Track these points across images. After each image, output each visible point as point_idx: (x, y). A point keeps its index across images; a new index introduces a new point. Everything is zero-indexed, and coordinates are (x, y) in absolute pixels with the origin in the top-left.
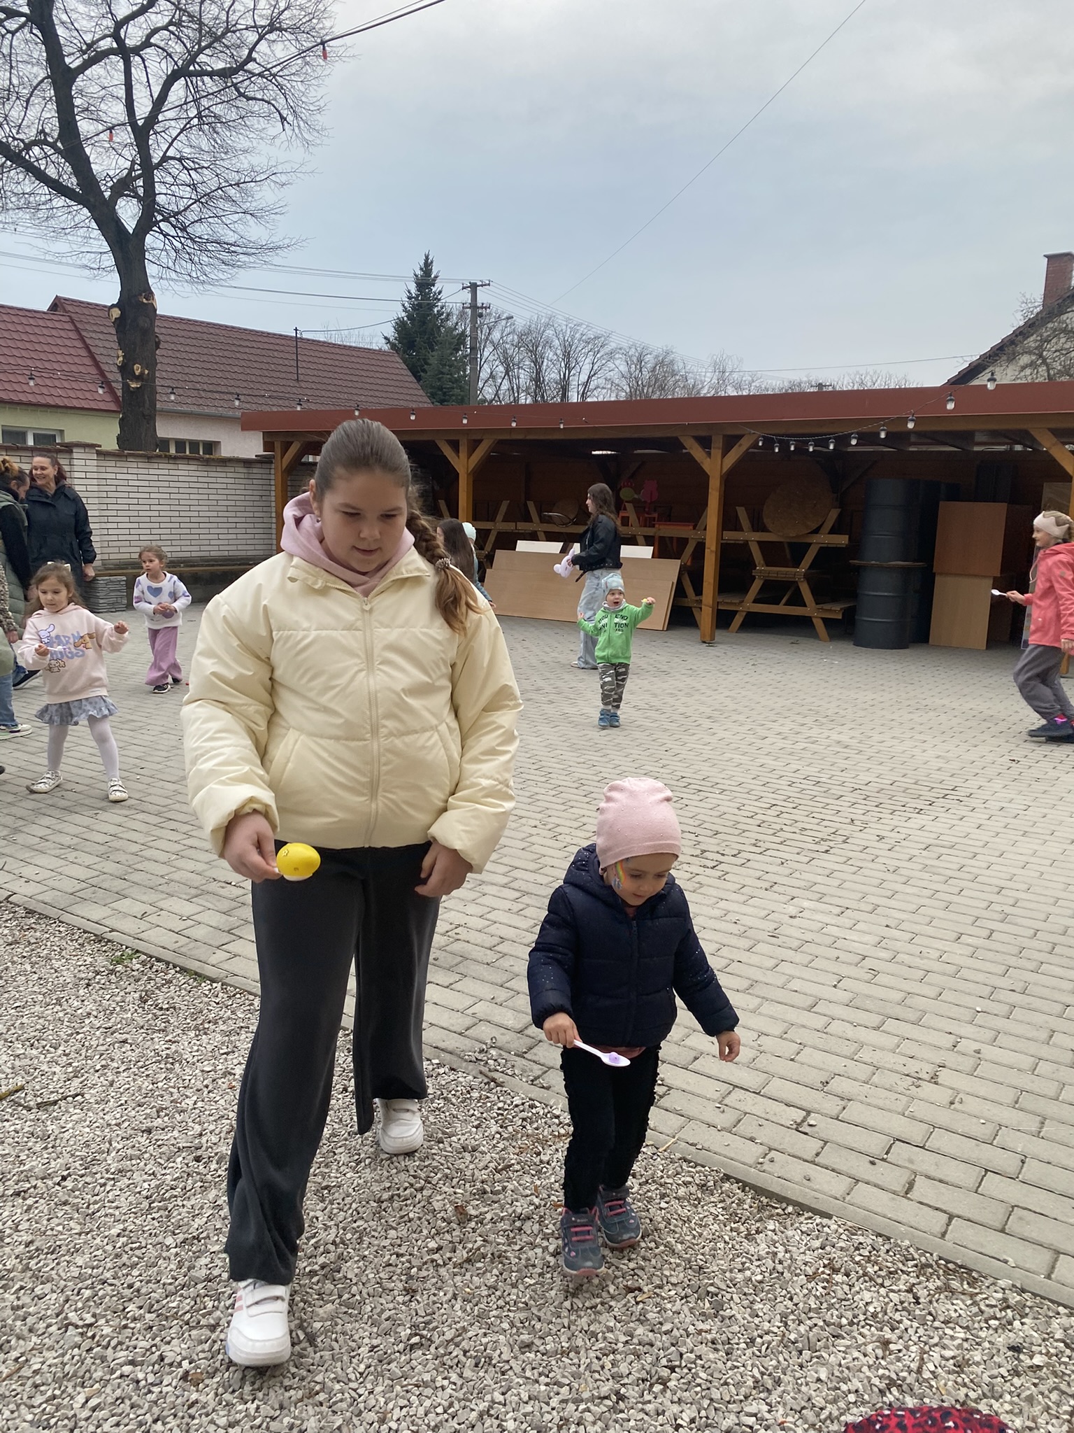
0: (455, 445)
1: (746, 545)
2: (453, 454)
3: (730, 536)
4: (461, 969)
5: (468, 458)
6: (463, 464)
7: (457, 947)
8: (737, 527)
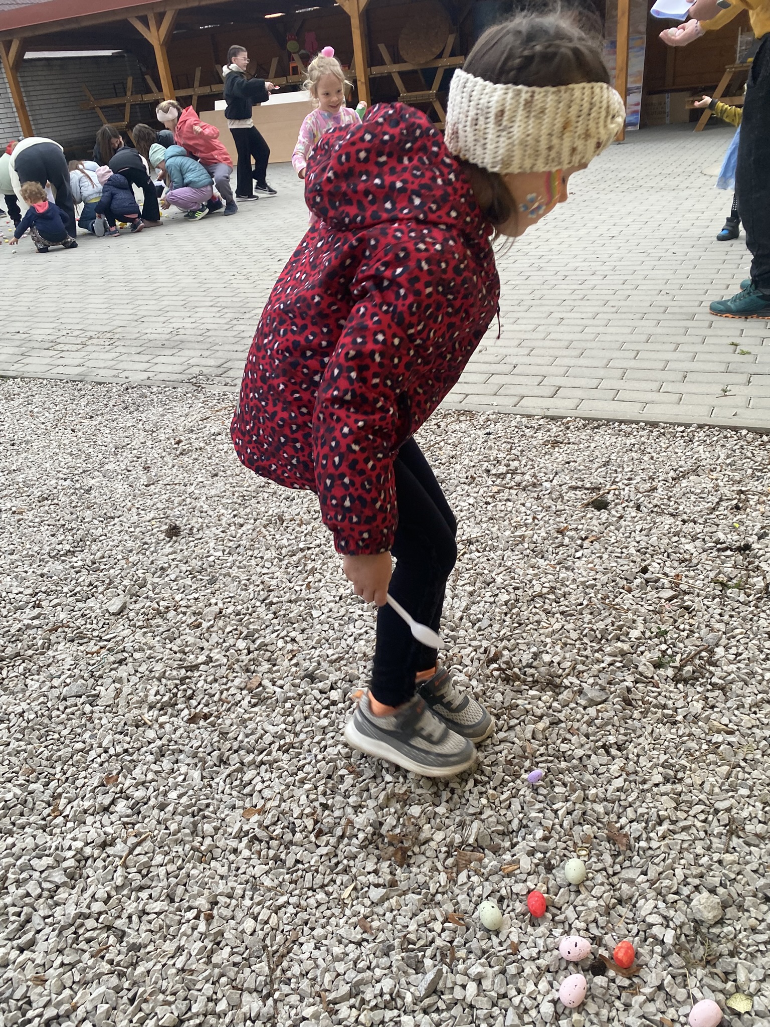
0: (144, 21)
1: (389, 77)
2: (146, 29)
3: (376, 70)
4: (180, 346)
5: (158, 31)
6: (155, 36)
7: (177, 338)
8: (382, 63)
